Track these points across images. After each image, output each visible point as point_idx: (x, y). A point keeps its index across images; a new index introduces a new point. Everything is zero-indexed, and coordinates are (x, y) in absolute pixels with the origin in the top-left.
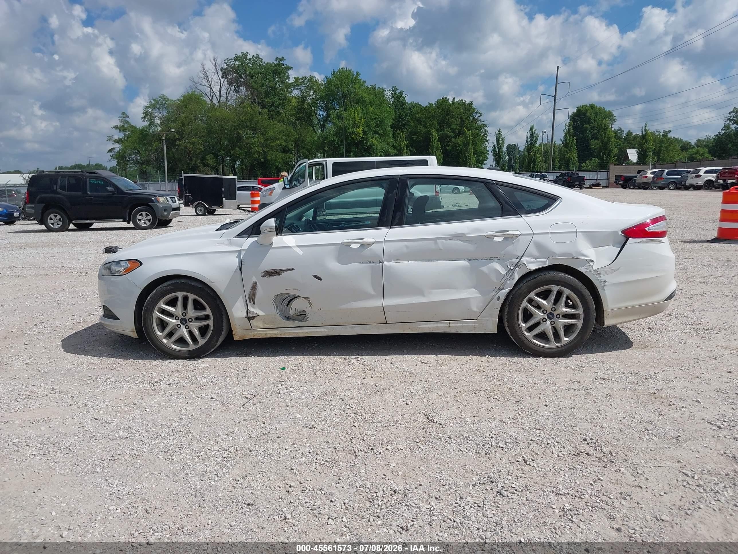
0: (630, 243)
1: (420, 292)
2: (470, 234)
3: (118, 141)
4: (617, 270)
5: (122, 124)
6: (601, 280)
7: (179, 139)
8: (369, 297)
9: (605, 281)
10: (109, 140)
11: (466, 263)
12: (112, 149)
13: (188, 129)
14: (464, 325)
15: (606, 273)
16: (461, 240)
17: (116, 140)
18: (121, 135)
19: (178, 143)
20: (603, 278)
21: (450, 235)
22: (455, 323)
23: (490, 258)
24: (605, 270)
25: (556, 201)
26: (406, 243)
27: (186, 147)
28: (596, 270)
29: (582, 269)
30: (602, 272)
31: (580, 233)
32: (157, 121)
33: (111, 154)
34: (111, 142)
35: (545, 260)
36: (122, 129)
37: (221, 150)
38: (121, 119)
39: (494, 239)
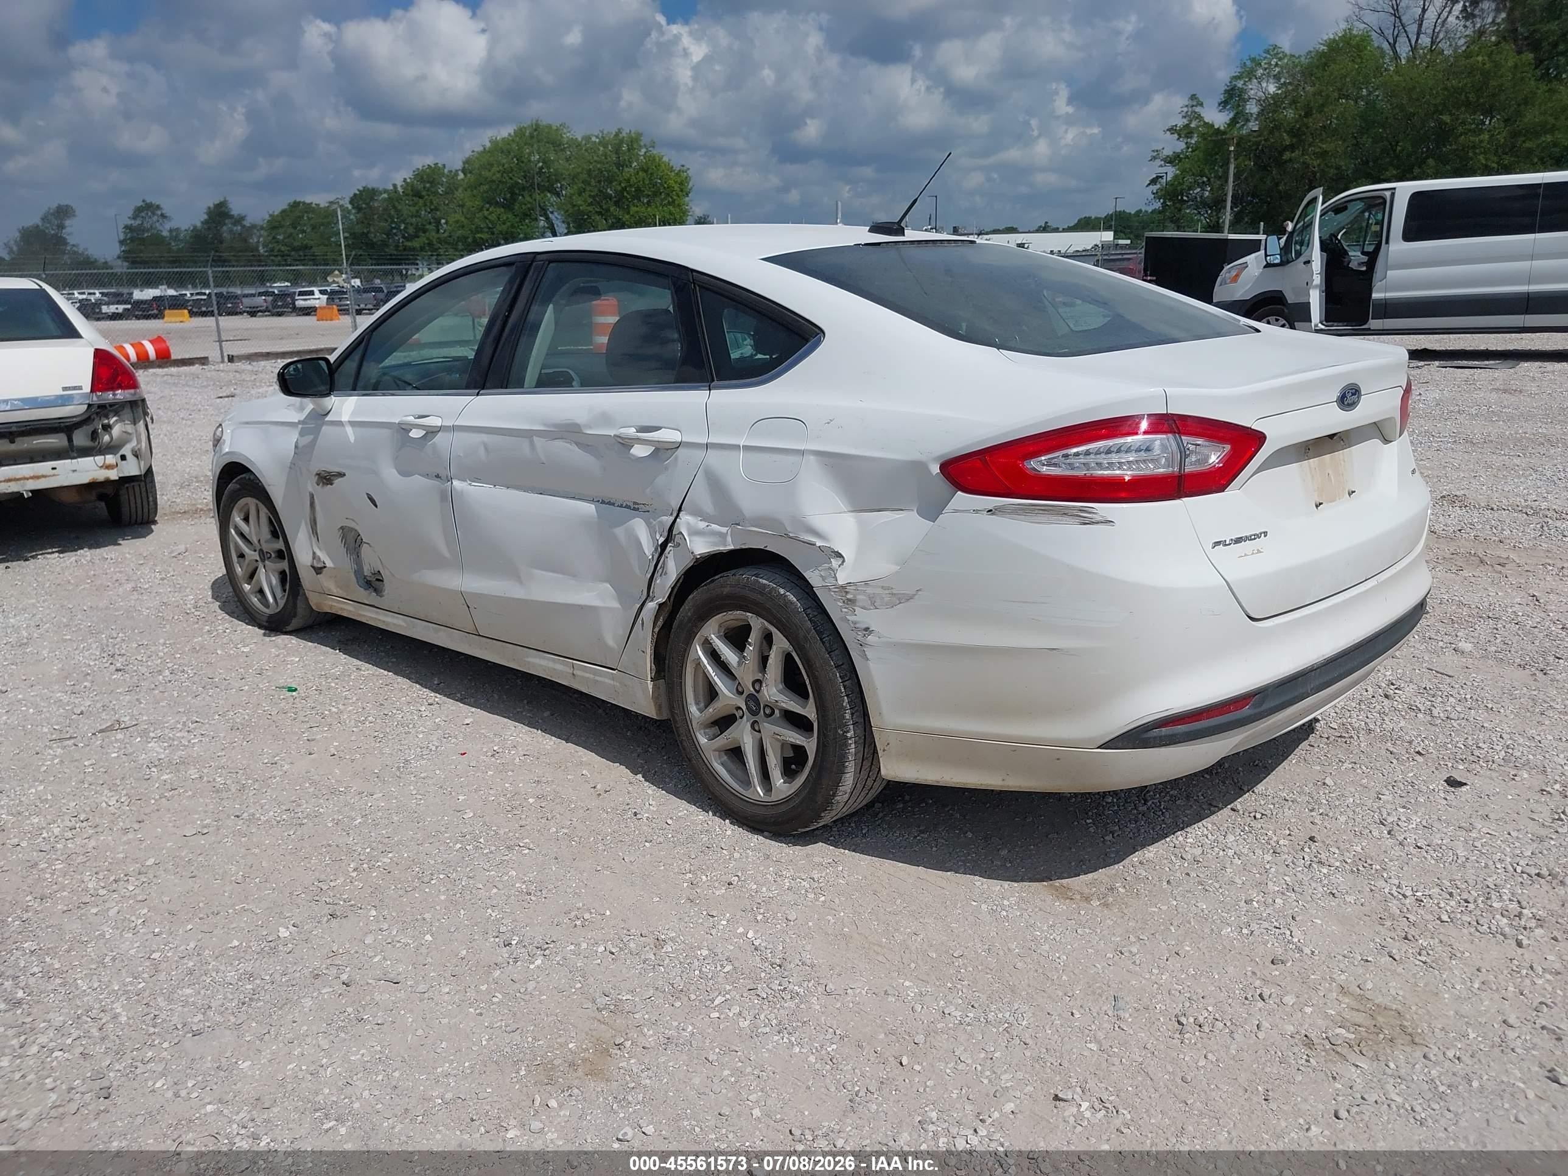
0: (956, 511)
1: (511, 571)
2: (590, 428)
3: (1170, 160)
4: (910, 598)
5: (1186, 121)
6: (855, 623)
7: (1292, 148)
8: (438, 563)
9: (867, 629)
10: (1154, 158)
11: (590, 508)
12: (1158, 177)
13: (1316, 122)
14: (597, 678)
15: (873, 604)
16: (577, 444)
17: (1168, 156)
18: (1180, 146)
19: (1287, 155)
20: (862, 617)
21: (556, 425)
22: (585, 669)
23: (635, 503)
24: (869, 590)
25: (807, 341)
26: (485, 437)
27: (1306, 165)
28: (843, 587)
29: (813, 577)
30: (859, 597)
31: (812, 458)
32: (1252, 108)
33: (1155, 188)
34: (1158, 162)
35: (724, 530)
36: (1184, 132)
37: (1390, 168)
38: (1185, 109)
39: (632, 451)
